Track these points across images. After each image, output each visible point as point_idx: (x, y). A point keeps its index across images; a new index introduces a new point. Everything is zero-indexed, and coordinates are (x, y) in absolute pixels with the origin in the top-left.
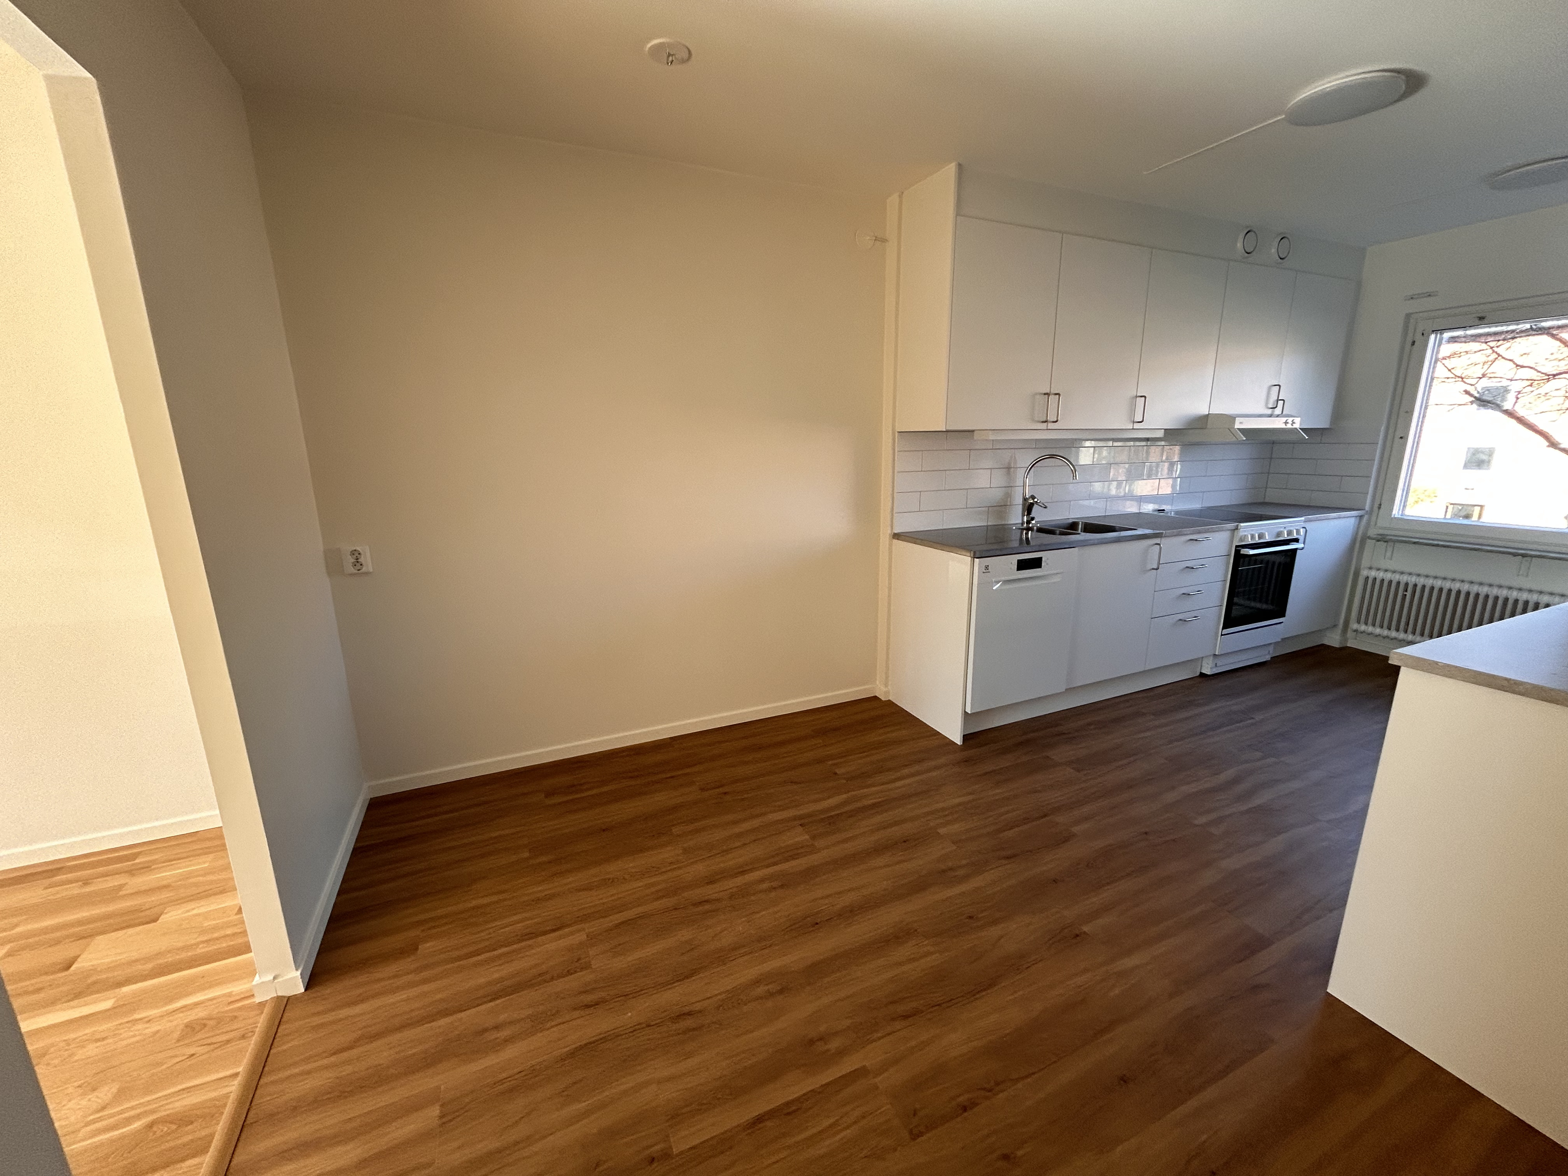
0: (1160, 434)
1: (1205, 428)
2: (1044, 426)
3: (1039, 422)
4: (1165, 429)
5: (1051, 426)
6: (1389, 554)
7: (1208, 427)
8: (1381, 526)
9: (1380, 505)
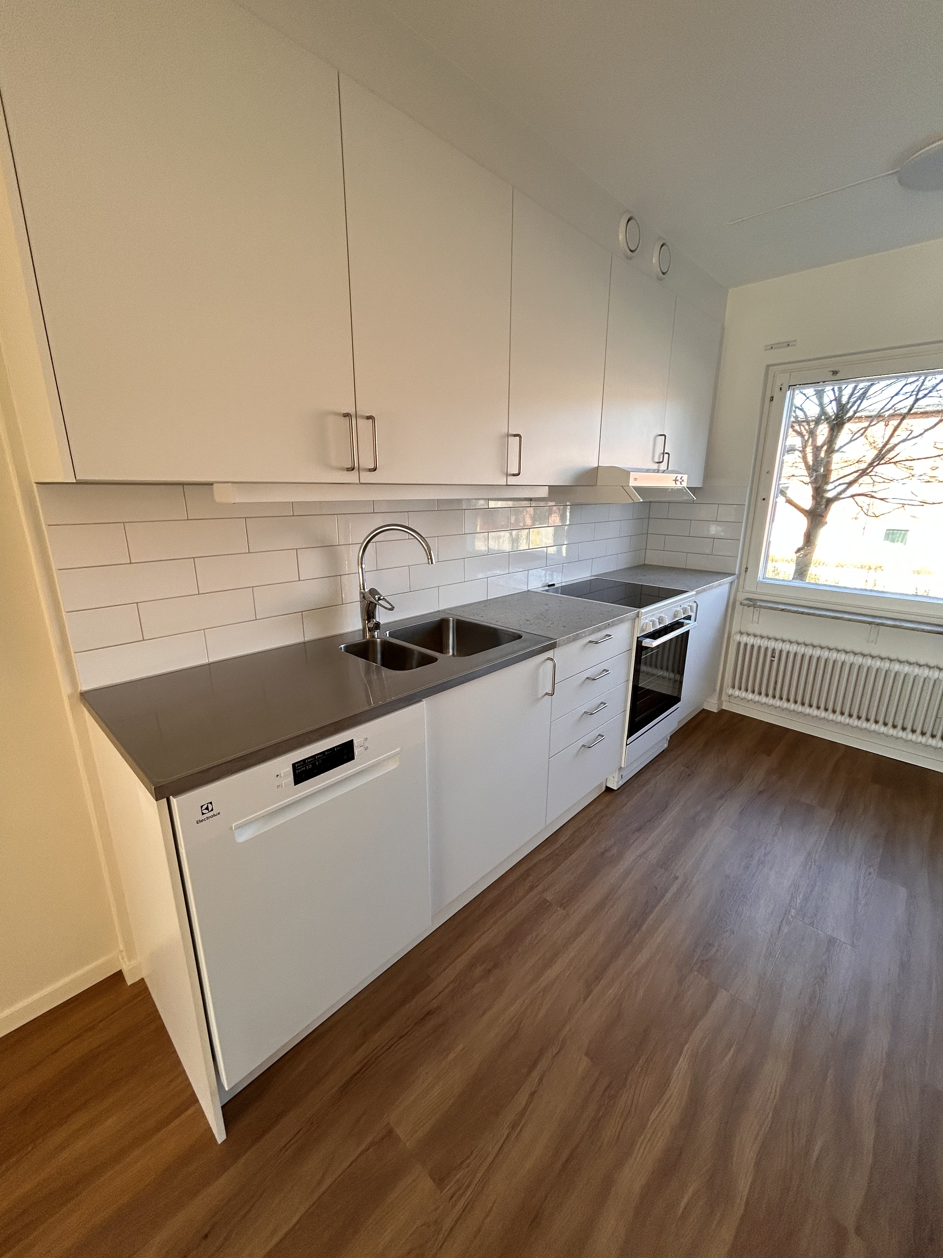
0: (544, 493)
1: (596, 485)
2: (352, 477)
3: (342, 469)
4: (549, 486)
5: (367, 477)
6: (755, 619)
7: (599, 484)
8: (749, 590)
9: (747, 568)
